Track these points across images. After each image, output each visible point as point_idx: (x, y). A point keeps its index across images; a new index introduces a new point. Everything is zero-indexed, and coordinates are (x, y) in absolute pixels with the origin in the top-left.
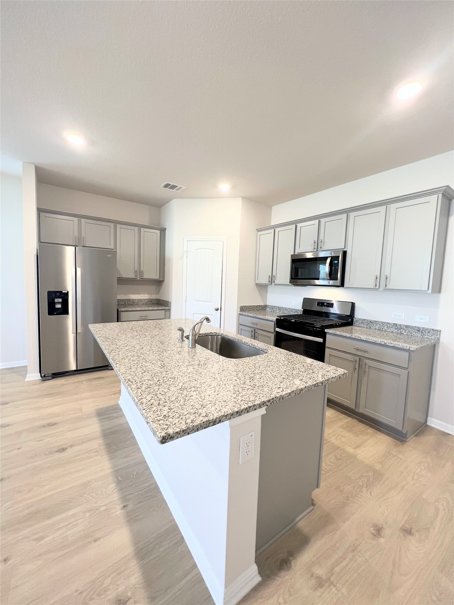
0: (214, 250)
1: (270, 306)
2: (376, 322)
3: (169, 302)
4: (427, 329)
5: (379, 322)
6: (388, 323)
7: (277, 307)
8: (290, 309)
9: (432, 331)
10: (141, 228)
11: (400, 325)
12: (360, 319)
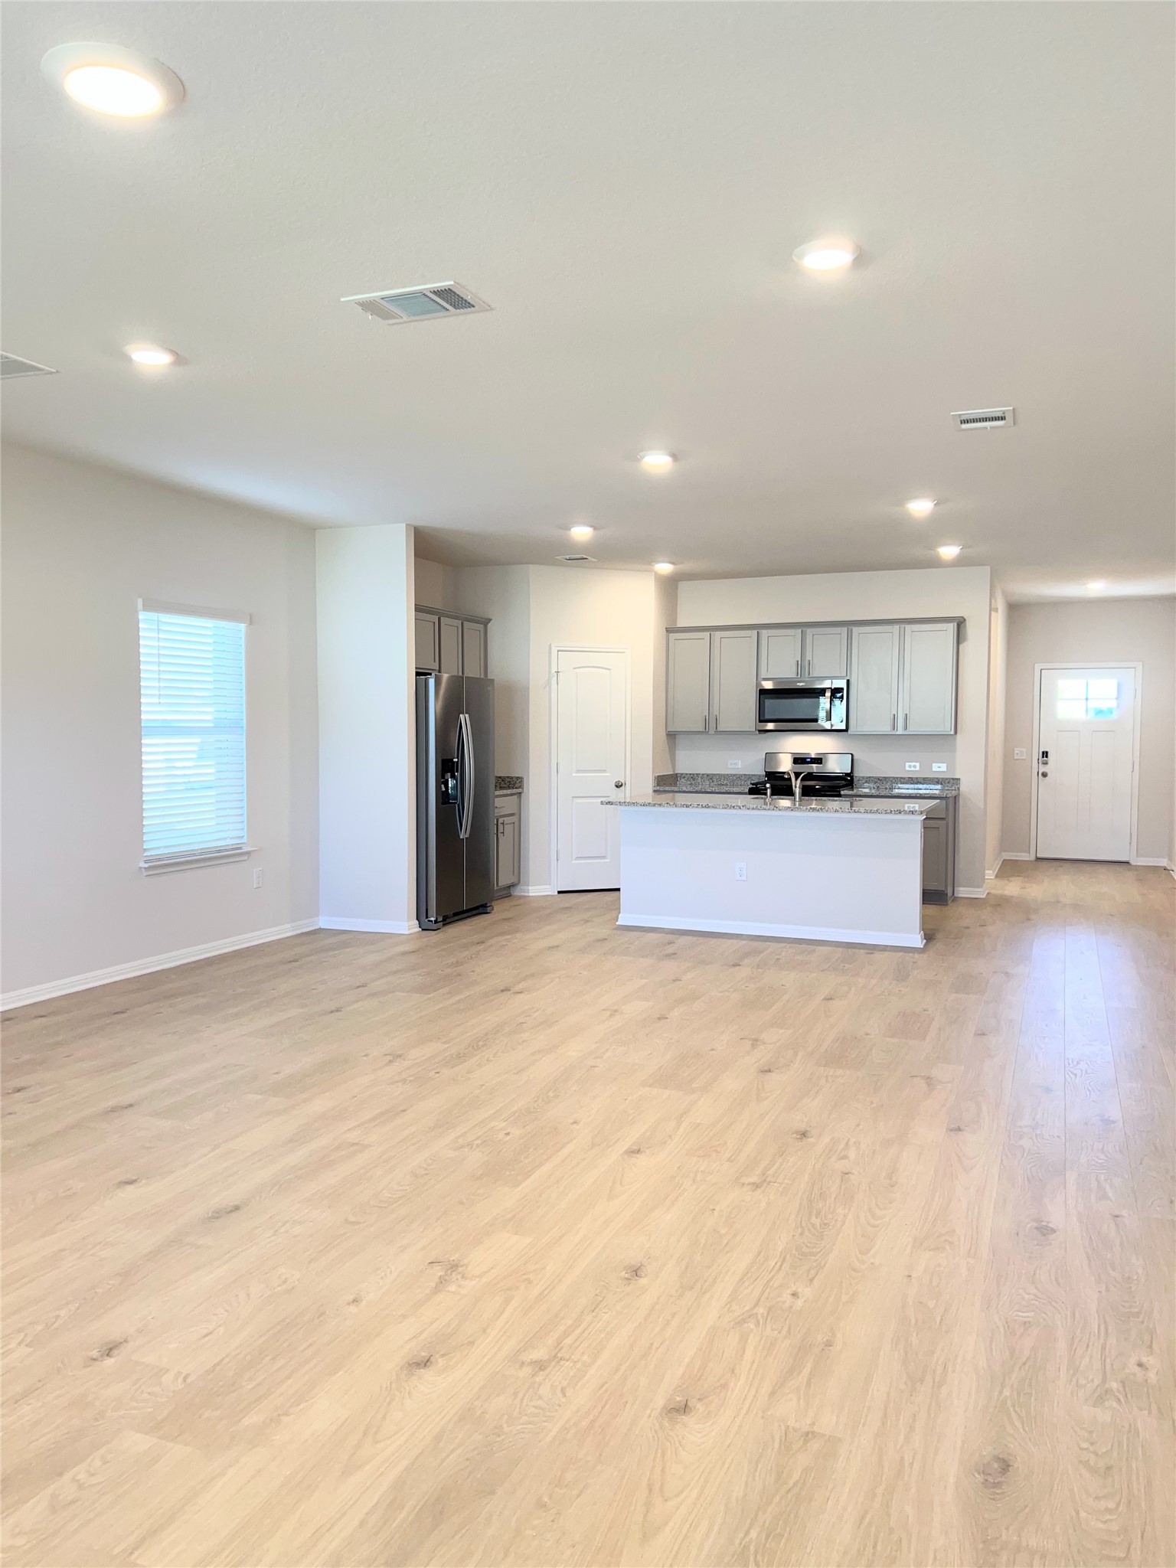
0: (609, 669)
1: (687, 774)
2: (887, 778)
3: (518, 778)
4: (947, 779)
5: (890, 777)
6: (901, 778)
7: (703, 774)
8: (734, 775)
9: (952, 781)
10: (465, 623)
11: (917, 778)
12: (863, 777)
